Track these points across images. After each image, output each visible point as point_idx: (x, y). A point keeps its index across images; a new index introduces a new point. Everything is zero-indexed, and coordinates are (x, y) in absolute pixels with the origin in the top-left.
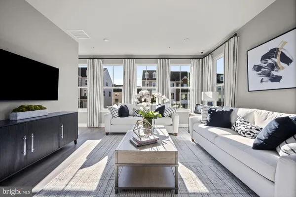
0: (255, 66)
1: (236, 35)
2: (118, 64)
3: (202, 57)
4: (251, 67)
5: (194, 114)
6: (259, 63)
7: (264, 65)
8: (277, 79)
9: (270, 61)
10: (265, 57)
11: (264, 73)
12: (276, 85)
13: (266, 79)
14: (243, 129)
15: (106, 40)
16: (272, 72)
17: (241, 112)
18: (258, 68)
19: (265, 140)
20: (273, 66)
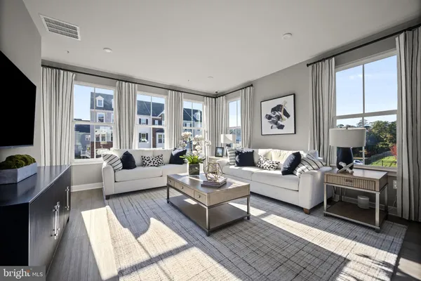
0: (267, 115)
1: (252, 85)
2: (104, 87)
3: (216, 96)
4: (264, 116)
5: (214, 157)
6: (269, 113)
7: (273, 116)
8: (281, 127)
9: (277, 113)
10: (274, 110)
11: (273, 121)
12: (280, 131)
13: (275, 126)
14: (267, 164)
15: (108, 51)
16: (279, 122)
17: (261, 152)
18: (269, 117)
19: (288, 168)
20: (279, 118)
